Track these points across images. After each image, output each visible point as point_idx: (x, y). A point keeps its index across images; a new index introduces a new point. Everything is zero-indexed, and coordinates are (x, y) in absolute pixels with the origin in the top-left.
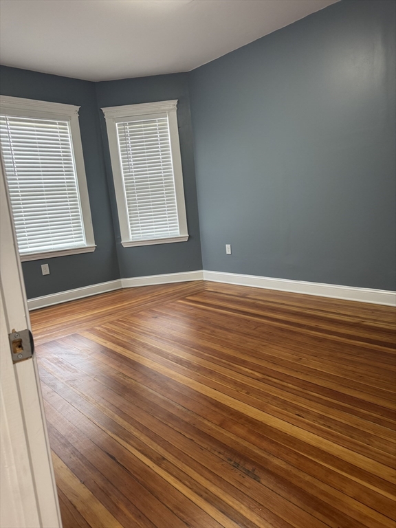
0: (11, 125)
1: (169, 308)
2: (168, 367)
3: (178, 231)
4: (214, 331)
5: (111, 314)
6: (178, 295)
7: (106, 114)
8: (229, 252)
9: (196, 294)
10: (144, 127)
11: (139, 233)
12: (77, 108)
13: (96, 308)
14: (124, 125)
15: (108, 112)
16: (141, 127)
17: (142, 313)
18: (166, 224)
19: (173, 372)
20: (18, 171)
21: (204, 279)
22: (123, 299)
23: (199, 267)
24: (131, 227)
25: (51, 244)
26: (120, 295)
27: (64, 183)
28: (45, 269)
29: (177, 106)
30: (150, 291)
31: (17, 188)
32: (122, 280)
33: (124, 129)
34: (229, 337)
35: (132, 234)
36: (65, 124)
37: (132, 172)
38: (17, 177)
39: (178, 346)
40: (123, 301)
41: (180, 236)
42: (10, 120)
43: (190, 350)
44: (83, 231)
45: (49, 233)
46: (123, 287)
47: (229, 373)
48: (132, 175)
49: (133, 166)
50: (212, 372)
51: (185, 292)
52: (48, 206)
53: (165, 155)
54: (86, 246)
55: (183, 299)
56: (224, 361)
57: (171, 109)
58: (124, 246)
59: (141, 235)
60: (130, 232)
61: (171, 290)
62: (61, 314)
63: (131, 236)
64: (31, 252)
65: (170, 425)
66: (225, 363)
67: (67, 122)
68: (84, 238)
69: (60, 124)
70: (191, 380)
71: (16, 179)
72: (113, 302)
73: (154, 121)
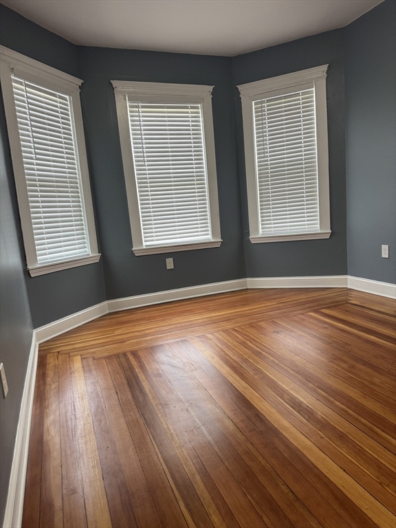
0: (143, 112)
1: (296, 321)
2: (280, 412)
3: (319, 226)
4: (353, 367)
5: (228, 319)
6: (311, 305)
7: (241, 93)
8: (385, 254)
9: (335, 306)
10: (285, 102)
11: (271, 228)
12: (211, 88)
13: (214, 310)
14: (261, 103)
15: (245, 90)
16: (281, 103)
17: (263, 324)
18: (304, 217)
19: (286, 423)
20: (148, 161)
21: (349, 287)
22: (245, 302)
23: (343, 271)
24: (262, 221)
25: (177, 238)
26: (245, 296)
27: (193, 172)
28: (170, 264)
29: (327, 72)
30: (277, 296)
31: (146, 178)
32: (248, 279)
33: (261, 107)
34: (376, 380)
35: (262, 228)
36: (197, 108)
37: (267, 157)
38: (147, 168)
39: (300, 381)
40: (244, 305)
41: (319, 232)
42: (143, 107)
43: (315, 391)
44: (209, 225)
45: (175, 226)
46: (249, 287)
47: (369, 445)
48: (267, 161)
49: (268, 150)
50: (342, 437)
51: (321, 303)
52: (176, 198)
53: (308, 134)
54: (212, 241)
55: (316, 311)
56: (363, 420)
57: (320, 78)
58: (252, 242)
59: (273, 229)
60: (260, 226)
61: (303, 297)
62: (180, 312)
63: (261, 230)
64: (157, 245)
65: (265, 519)
66: (365, 425)
67: (199, 105)
68: (210, 232)
69: (192, 108)
70: (309, 443)
71: (145, 170)
72: (233, 305)
73: (298, 95)
